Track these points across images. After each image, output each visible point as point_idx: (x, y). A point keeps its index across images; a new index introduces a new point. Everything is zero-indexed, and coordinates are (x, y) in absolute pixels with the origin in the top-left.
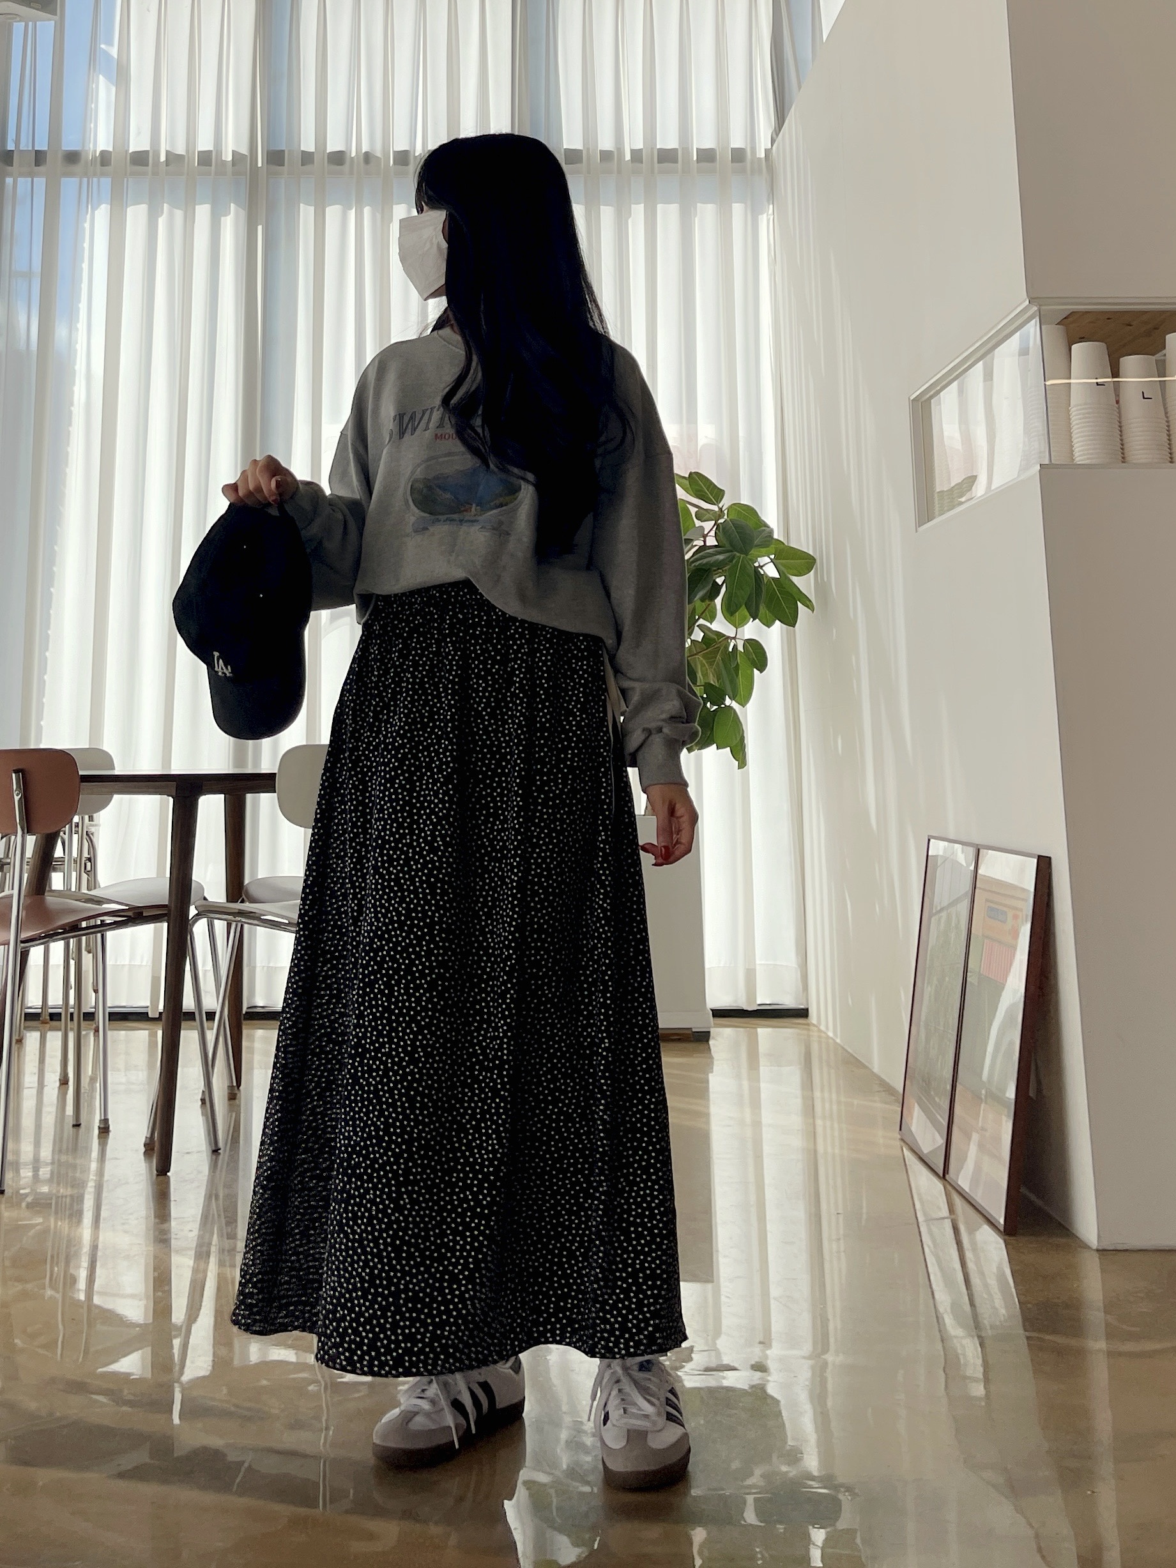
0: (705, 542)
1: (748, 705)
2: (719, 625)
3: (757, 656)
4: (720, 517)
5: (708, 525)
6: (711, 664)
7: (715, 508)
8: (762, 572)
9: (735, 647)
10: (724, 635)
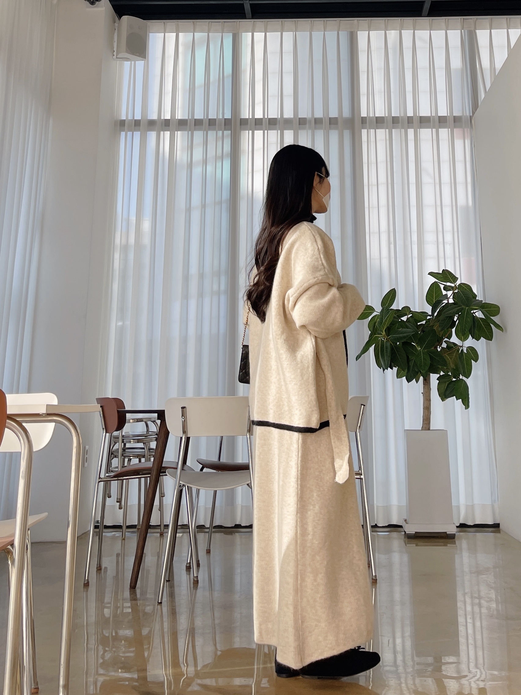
0: (448, 301)
1: (469, 379)
2: (454, 339)
3: (473, 354)
4: (456, 290)
5: (450, 293)
6: (451, 358)
7: (453, 285)
8: (475, 315)
9: (462, 350)
10: (457, 345)
